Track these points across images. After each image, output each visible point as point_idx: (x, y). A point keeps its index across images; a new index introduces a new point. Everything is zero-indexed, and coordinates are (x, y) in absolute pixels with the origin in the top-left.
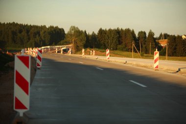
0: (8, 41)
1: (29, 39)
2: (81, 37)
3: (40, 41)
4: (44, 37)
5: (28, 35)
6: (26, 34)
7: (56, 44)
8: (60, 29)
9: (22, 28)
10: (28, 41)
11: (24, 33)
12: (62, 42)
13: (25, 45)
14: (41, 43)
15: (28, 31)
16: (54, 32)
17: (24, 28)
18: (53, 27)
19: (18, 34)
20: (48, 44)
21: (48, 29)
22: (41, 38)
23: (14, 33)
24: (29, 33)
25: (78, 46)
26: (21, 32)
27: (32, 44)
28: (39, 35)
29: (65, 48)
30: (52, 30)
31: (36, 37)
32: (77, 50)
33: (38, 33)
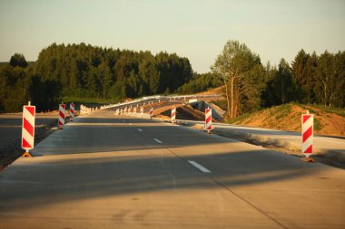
0: (68, 83)
1: (114, 79)
3: (138, 84)
4: (147, 76)
5: (113, 71)
6: (108, 69)
8: (181, 60)
9: (100, 55)
10: (111, 84)
11: (103, 66)
12: (185, 87)
13: (104, 93)
14: (141, 87)
15: (112, 63)
16: (168, 65)
17: (103, 55)
18: (166, 55)
19: (91, 67)
20: (155, 91)
21: (156, 58)
22: (140, 78)
23: (82, 66)
24: (115, 67)
25: (246, 98)
26: (96, 63)
27: (120, 90)
28: (137, 71)
29: (195, 100)
30: (165, 60)
31: (129, 76)
33: (135, 67)
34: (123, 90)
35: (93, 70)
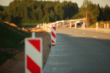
0: (24, 17)
1: (44, 14)
2: (94, 11)
3: (55, 16)
4: (58, 12)
5: (43, 11)
6: (41, 10)
7: (70, 18)
8: (73, 4)
9: (37, 4)
10: (43, 17)
11: (39, 9)
12: (75, 16)
13: (40, 21)
14: (56, 17)
15: (42, 7)
16: (68, 7)
17: (38, 4)
18: (66, 2)
19: (33, 10)
20: (62, 18)
21: (62, 4)
22: (55, 13)
23: (29, 9)
24: (44, 9)
25: (91, 20)
26: (35, 8)
27: (47, 19)
28: (54, 10)
29: (78, 22)
30: (66, 4)
31: (50, 13)
32: (91, 23)
33: (53, 8)
34: (48, 19)
35: (34, 11)
